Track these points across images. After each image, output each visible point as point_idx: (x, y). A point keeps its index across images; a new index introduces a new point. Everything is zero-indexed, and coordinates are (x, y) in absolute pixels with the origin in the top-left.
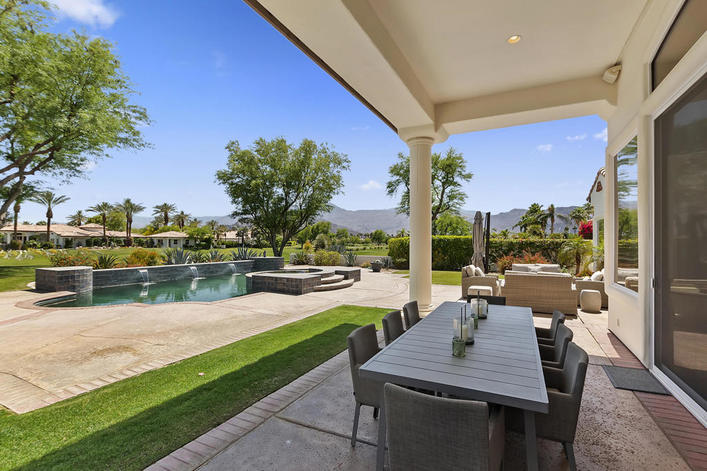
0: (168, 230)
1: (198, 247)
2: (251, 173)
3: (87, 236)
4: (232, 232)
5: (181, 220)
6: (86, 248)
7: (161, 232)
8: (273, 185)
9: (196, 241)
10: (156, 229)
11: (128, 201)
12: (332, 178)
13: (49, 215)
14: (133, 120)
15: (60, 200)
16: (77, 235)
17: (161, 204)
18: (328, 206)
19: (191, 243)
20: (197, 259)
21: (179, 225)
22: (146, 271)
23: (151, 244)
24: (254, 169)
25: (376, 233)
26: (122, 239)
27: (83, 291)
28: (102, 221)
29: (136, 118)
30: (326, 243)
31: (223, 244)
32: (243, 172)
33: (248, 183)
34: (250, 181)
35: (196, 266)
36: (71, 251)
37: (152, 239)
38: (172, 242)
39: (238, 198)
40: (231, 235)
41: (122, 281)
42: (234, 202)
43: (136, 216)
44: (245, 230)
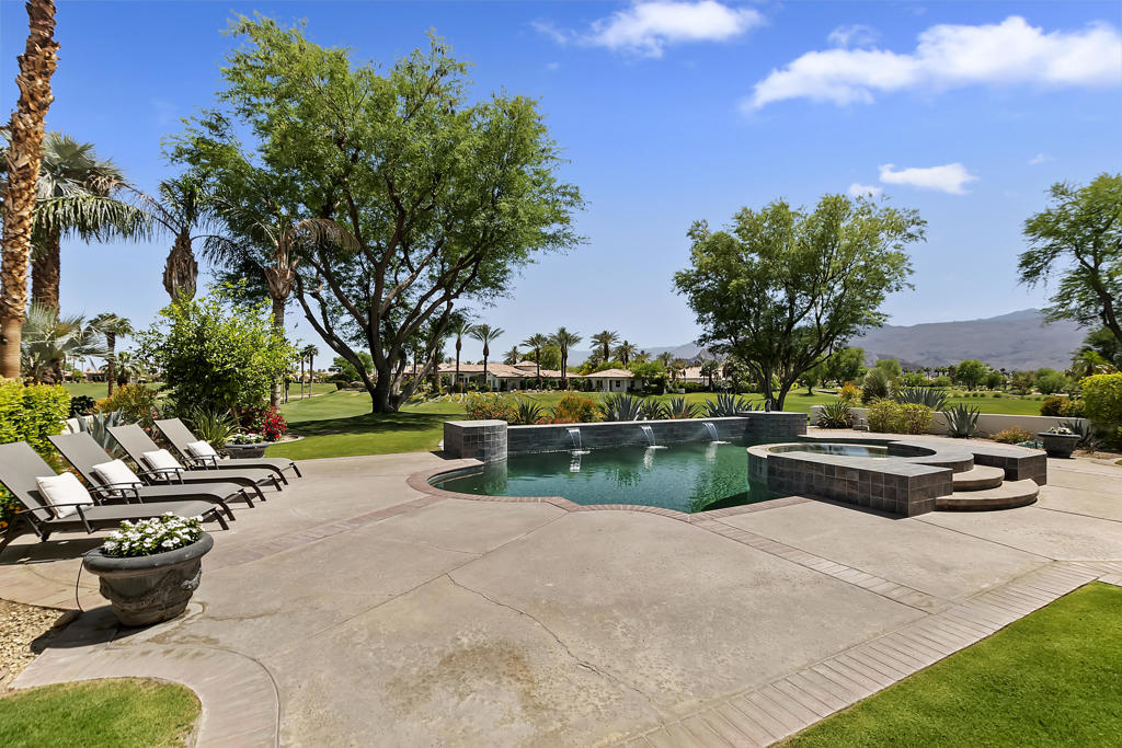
0: (609, 368)
1: (646, 392)
2: (729, 268)
3: (521, 376)
4: (694, 369)
5: (624, 352)
6: (520, 391)
7: (600, 370)
8: (767, 286)
9: (643, 382)
10: (594, 367)
11: (563, 331)
12: (884, 260)
13: (486, 352)
14: (564, 207)
15: (496, 334)
16: (511, 375)
17: (599, 332)
18: (879, 314)
19: (638, 385)
20: (652, 412)
21: (622, 360)
22: (578, 430)
23: (588, 386)
24: (733, 262)
25: (963, 367)
26: (557, 380)
27: (494, 459)
28: (535, 357)
29: (567, 204)
30: (888, 384)
31: (681, 387)
32: (715, 269)
33: (724, 286)
34: (729, 282)
35: (651, 425)
36: (506, 394)
37: (589, 380)
38: (614, 384)
39: (708, 312)
40: (693, 374)
41: (545, 445)
42: (701, 320)
43: (572, 350)
44: (714, 365)
